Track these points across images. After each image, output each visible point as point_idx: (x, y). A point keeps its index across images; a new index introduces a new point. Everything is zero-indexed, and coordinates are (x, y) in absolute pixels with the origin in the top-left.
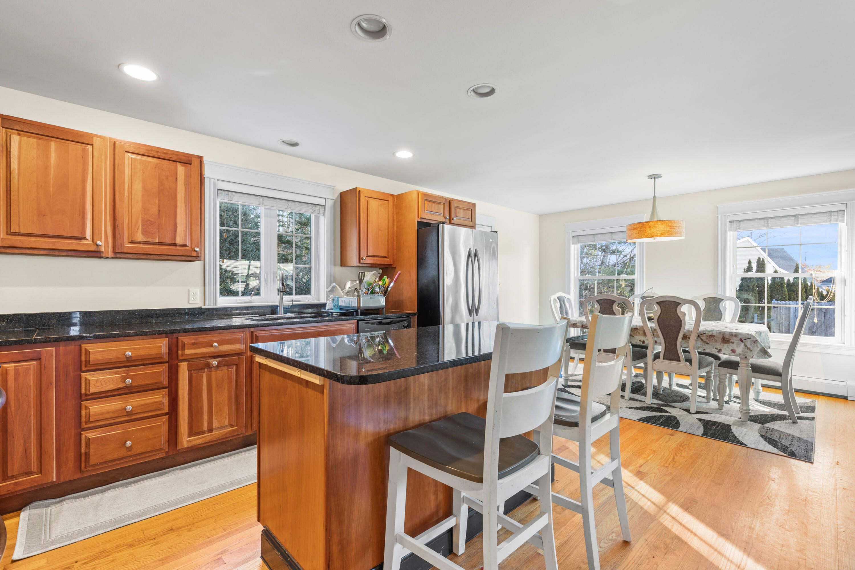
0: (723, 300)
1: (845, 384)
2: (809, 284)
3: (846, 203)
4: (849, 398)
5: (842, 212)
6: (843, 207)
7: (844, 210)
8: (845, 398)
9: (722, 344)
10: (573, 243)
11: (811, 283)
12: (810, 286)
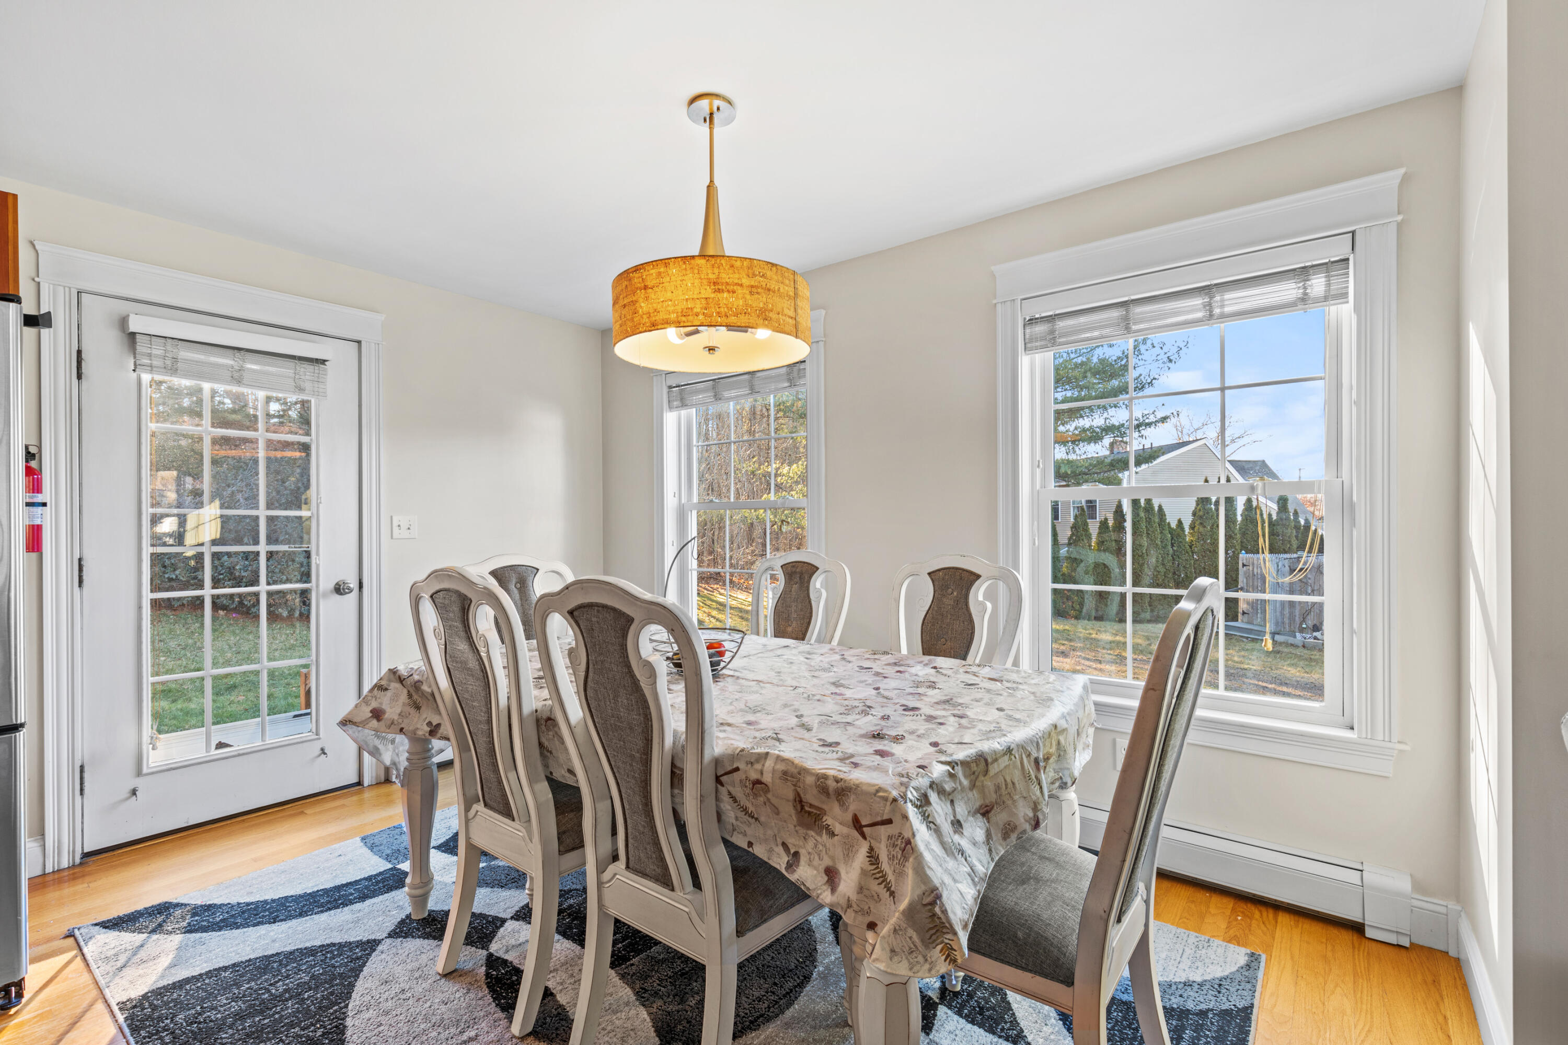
0: (978, 577)
1: (1354, 877)
2: (1302, 522)
3: (1353, 233)
4: (1369, 933)
5: (1342, 265)
6: (1340, 249)
7: (1348, 259)
8: (1357, 928)
9: (802, 831)
10: (671, 408)
11: (1307, 521)
12: (1304, 526)
